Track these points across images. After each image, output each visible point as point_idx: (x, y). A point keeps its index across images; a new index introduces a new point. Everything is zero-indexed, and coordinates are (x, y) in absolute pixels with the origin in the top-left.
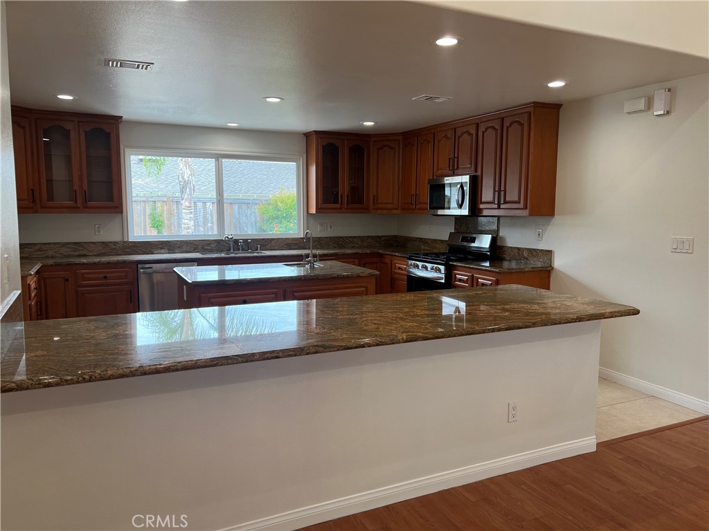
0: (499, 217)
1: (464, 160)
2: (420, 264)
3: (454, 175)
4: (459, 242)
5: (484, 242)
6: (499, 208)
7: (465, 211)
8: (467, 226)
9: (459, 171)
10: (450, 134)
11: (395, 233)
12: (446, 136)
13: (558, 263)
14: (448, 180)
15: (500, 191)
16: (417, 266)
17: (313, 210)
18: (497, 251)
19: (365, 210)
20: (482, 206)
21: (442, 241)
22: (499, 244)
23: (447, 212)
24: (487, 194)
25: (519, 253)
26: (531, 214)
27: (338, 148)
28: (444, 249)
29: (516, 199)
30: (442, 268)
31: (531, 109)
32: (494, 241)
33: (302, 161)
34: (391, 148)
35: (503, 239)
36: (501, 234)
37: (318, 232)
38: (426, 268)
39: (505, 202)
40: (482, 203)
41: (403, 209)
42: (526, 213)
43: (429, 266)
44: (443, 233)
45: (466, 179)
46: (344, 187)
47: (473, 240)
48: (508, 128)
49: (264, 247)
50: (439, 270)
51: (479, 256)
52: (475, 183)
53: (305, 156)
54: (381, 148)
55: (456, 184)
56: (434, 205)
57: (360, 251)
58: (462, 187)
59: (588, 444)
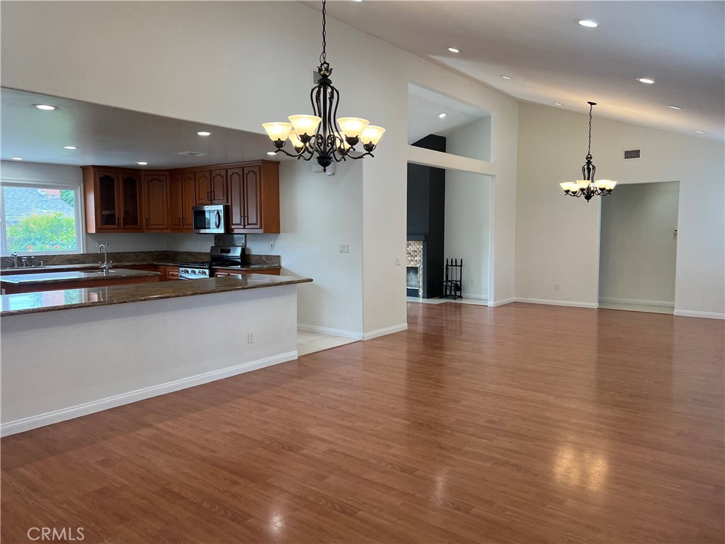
0: (245, 234)
1: (219, 193)
2: (190, 270)
3: (212, 204)
4: (218, 253)
5: (237, 252)
6: (244, 228)
7: (221, 230)
8: (224, 241)
9: (216, 202)
10: (207, 175)
11: (166, 249)
12: (204, 176)
13: (284, 264)
14: (207, 208)
15: (244, 216)
16: (188, 272)
17: (92, 230)
18: (246, 259)
19: (140, 230)
20: (233, 227)
21: (205, 254)
22: (246, 253)
23: (207, 231)
24: (236, 218)
25: (260, 259)
26: (265, 232)
27: (113, 179)
28: (208, 259)
29: (255, 222)
30: (207, 271)
31: (261, 164)
32: (243, 250)
33: (80, 190)
34: (160, 181)
35: (249, 250)
36: (248, 246)
37: (96, 248)
38: (194, 272)
39: (248, 224)
40: (233, 225)
41: (173, 229)
42: (261, 231)
43: (197, 270)
44: (206, 247)
45: (221, 208)
46: (119, 210)
47: (229, 251)
48: (247, 174)
49: (46, 263)
50: (205, 273)
51: (232, 262)
52: (227, 211)
53: (82, 185)
54: (152, 180)
55: (213, 211)
56: (198, 226)
57: (138, 264)
58: (218, 213)
59: (293, 355)
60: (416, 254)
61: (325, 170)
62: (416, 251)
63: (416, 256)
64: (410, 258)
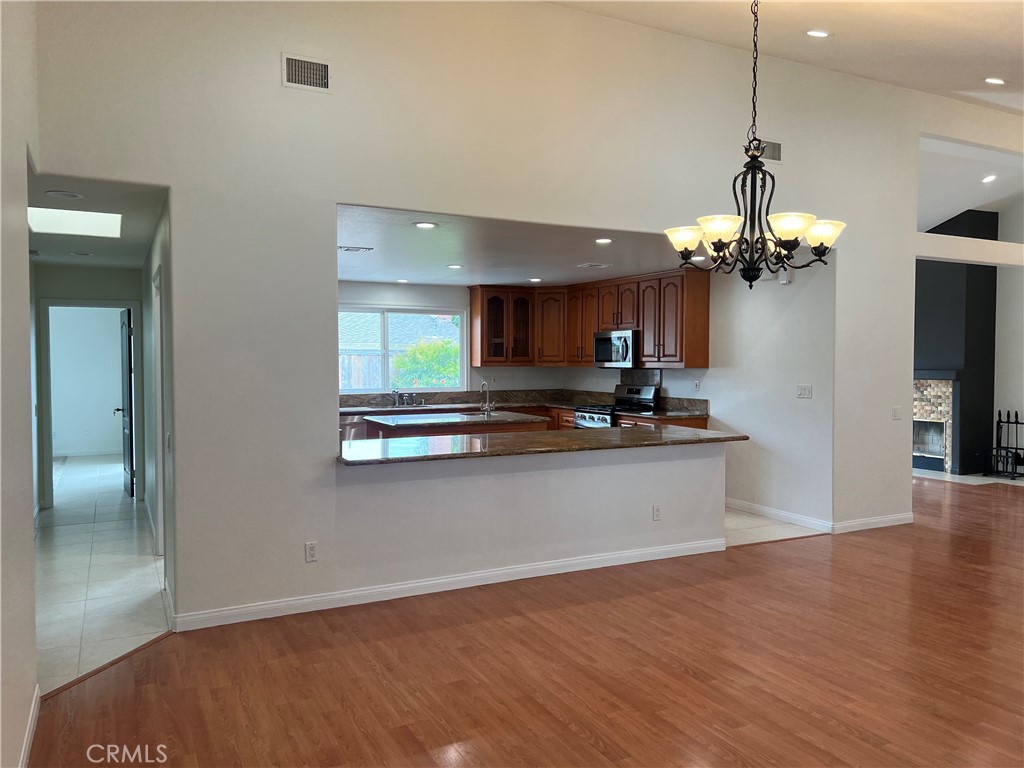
0: (661, 370)
1: (628, 316)
2: (587, 415)
3: (618, 329)
4: (625, 394)
5: (648, 394)
6: (659, 361)
7: (628, 364)
8: (632, 378)
9: (623, 326)
10: (614, 290)
11: (561, 387)
12: (610, 293)
13: (713, 411)
14: (615, 335)
15: (659, 344)
16: (585, 418)
17: (478, 363)
18: (660, 403)
19: (530, 363)
20: (644, 359)
21: (609, 394)
22: (662, 395)
23: (614, 365)
24: (649, 347)
25: (681, 404)
26: (686, 367)
27: (502, 301)
28: (611, 401)
29: (673, 353)
30: (608, 418)
31: (684, 273)
32: (658, 392)
33: (466, 314)
34: (556, 300)
35: (665, 390)
36: (664, 386)
37: (483, 384)
38: (593, 419)
39: (664, 356)
40: (644, 356)
41: (569, 362)
42: (682, 365)
43: (596, 416)
44: (609, 385)
45: (628, 334)
46: (508, 339)
47: (638, 392)
48: (664, 288)
49: (428, 402)
50: (605, 420)
51: (642, 406)
52: (638, 338)
53: (469, 309)
54: (547, 300)
55: (620, 337)
56: (600, 357)
57: (526, 405)
58: (625, 341)
59: (718, 544)
60: (939, 401)
61: (751, 287)
62: (940, 397)
63: (940, 405)
64: (928, 408)
